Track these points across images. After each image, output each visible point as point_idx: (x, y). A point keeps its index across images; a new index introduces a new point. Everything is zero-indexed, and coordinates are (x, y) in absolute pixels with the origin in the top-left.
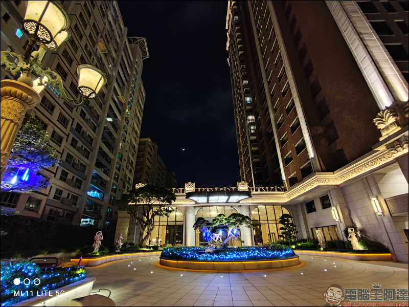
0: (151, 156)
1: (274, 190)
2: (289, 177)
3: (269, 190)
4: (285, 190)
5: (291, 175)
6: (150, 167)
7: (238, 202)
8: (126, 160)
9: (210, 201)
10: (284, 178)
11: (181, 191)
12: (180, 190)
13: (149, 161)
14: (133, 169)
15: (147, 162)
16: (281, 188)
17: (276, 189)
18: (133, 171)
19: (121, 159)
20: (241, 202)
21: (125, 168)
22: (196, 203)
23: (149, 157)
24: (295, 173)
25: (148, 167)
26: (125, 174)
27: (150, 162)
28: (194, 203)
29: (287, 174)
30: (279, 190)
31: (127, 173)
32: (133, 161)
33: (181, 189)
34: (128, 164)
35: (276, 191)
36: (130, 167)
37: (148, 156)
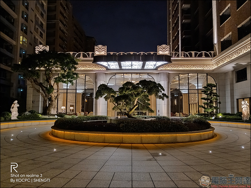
0: (65, 17)
1: (201, 55)
2: (222, 40)
3: (195, 56)
4: (215, 55)
5: (225, 38)
6: (65, 31)
7: (156, 69)
8: (34, 20)
9: (123, 68)
10: (215, 41)
11: (90, 55)
12: (88, 54)
13: (63, 23)
14: (44, 32)
15: (61, 25)
16: (210, 53)
17: (203, 54)
18: (44, 35)
19: (26, 20)
20: (159, 69)
21: (33, 31)
22: (107, 69)
23: (62, 19)
24: (230, 33)
25: (62, 31)
26: (35, 38)
27: (64, 25)
28: (104, 69)
29: (220, 36)
30: (207, 55)
31: (37, 37)
32: (44, 23)
33: (90, 53)
34: (37, 27)
35: (204, 56)
36: (40, 30)
37: (60, 17)
